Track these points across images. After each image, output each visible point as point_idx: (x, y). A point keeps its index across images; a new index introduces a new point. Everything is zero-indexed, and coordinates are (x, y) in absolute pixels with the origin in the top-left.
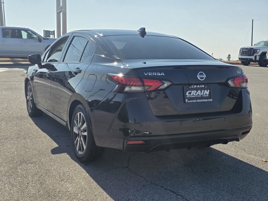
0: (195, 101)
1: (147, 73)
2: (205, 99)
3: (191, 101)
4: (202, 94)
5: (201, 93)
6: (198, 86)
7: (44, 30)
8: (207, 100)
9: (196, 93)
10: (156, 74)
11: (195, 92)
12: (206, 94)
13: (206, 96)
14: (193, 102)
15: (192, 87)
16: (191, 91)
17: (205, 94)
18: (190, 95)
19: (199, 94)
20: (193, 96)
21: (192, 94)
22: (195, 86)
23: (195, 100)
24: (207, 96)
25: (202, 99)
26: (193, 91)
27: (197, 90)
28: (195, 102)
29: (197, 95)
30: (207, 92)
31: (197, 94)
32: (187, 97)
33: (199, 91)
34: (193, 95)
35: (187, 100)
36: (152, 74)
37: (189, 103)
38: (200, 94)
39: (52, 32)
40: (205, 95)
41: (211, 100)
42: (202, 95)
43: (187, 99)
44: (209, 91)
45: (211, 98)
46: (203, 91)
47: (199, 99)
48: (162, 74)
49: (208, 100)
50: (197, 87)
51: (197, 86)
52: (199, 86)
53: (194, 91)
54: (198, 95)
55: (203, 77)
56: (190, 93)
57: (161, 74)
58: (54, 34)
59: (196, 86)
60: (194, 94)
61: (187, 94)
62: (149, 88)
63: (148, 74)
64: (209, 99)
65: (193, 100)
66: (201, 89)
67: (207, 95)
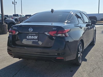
5: (33, 37)
23: (30, 40)
25: (33, 40)
32: (27, 38)
49: (36, 41)
52: (32, 34)
62: (13, 34)
67: (36, 38)
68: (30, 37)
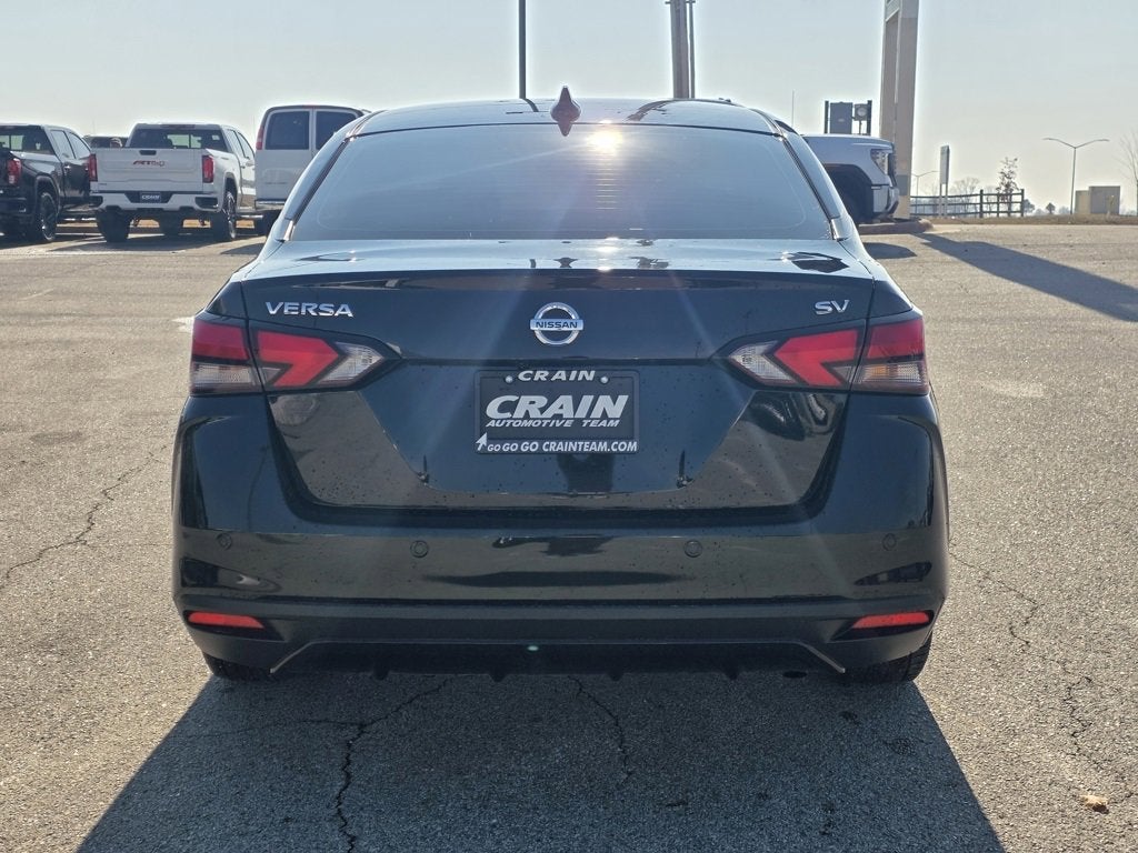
0: (529, 447)
1: (281, 304)
2: (591, 439)
3: (508, 447)
4: (581, 413)
5: (575, 411)
6: (561, 375)
7: (827, 103)
8: (603, 447)
9: (542, 410)
10: (317, 310)
11: (542, 401)
12: (605, 415)
13: (604, 423)
14: (519, 452)
15: (521, 376)
16: (513, 398)
17: (597, 413)
18: (508, 415)
19: (560, 412)
20: (526, 423)
21: (519, 413)
22: (541, 375)
23: (531, 439)
24: (613, 424)
25: (574, 439)
26: (525, 400)
27: (552, 391)
28: (529, 453)
29: (552, 419)
30: (613, 408)
31: (549, 413)
32: (492, 424)
33: (565, 401)
34: (527, 416)
35: (483, 441)
36: (300, 310)
37: (493, 453)
38: (568, 412)
39: (859, 107)
40: (601, 419)
41: (633, 446)
42: (578, 422)
43: (485, 435)
44: (623, 400)
45: (629, 438)
46: (587, 400)
47: (557, 439)
48: (344, 310)
49: (609, 446)
50: (549, 378)
51: (553, 372)
52: (563, 373)
53: (533, 398)
54: (558, 417)
55: (565, 329)
56: (508, 407)
57: (339, 312)
58: (868, 117)
59: (546, 373)
60: (534, 413)
61: (492, 409)
62: (279, 376)
63: (282, 308)
64: (620, 439)
65: (520, 440)
66: (577, 391)
67: (609, 420)
68: (530, 407)
